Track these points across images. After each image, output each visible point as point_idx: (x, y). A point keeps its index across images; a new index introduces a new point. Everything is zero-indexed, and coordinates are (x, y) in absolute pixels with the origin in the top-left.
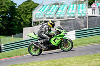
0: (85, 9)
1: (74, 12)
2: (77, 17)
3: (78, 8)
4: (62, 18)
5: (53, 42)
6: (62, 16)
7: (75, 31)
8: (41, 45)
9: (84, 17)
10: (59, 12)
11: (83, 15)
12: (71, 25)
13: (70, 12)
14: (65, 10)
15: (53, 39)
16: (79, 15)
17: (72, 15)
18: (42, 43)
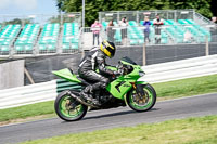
0: (78, 32)
1: (54, 39)
2: (60, 52)
3: (63, 32)
4: (28, 52)
5: (113, 91)
6: (27, 48)
7: (55, 81)
8: (86, 96)
9: (74, 50)
10: (22, 39)
11: (73, 47)
12: (47, 69)
13: (45, 39)
14: (33, 35)
15: (114, 84)
16: (65, 47)
17: (50, 47)
18: (88, 93)
